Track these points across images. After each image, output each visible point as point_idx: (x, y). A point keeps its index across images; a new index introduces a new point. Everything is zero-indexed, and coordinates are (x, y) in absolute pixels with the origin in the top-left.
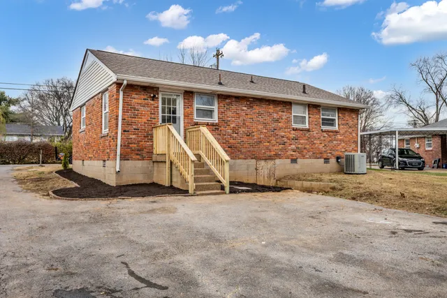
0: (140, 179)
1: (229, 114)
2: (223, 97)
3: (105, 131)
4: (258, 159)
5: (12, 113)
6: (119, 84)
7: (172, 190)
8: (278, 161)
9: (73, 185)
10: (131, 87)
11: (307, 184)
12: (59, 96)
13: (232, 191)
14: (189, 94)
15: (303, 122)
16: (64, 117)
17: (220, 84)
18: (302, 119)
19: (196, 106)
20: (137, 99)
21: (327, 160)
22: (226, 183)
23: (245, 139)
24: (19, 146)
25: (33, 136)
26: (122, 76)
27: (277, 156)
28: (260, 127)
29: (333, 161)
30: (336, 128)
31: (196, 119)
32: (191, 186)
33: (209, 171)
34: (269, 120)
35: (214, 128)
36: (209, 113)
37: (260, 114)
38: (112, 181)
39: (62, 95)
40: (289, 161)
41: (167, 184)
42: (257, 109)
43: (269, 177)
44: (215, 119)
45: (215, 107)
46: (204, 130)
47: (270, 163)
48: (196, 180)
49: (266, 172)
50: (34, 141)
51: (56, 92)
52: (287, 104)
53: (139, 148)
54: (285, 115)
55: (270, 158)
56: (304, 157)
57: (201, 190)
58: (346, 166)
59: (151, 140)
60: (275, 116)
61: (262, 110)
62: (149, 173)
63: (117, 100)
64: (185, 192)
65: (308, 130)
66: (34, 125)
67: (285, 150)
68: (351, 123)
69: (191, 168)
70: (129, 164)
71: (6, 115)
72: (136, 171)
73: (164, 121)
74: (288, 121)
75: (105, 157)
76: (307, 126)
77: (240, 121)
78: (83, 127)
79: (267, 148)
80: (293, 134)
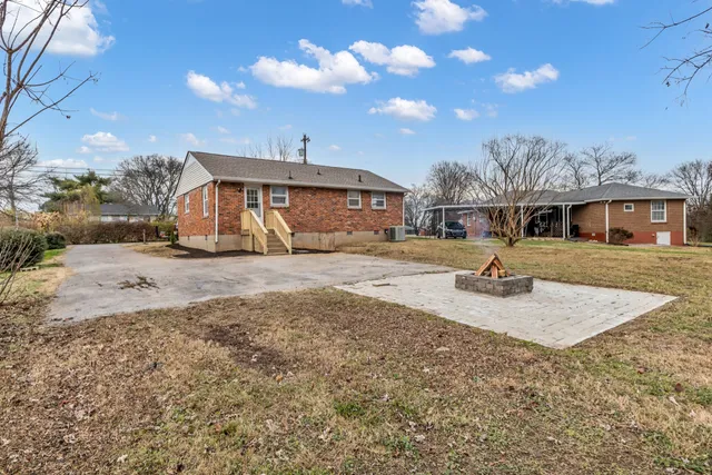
0: (233, 248)
1: (298, 200)
2: (291, 188)
3: (206, 215)
4: (320, 232)
5: (103, 193)
6: (215, 182)
7: (254, 253)
8: (337, 234)
9: (186, 253)
10: (224, 184)
11: (353, 249)
12: (149, 174)
13: (293, 253)
14: (266, 187)
15: (358, 204)
16: (157, 195)
17: (290, 178)
18: (356, 203)
19: (271, 195)
20: (228, 192)
21: (376, 232)
22: (289, 247)
23: (310, 217)
24: (118, 226)
25: (129, 216)
26: (217, 177)
27: (336, 230)
28: (322, 209)
29: (382, 232)
30: (385, 207)
31: (272, 204)
32: (265, 250)
33: (279, 240)
34: (329, 203)
35: (285, 211)
36: (283, 200)
37: (323, 199)
38: (212, 249)
39: (154, 172)
40: (345, 233)
41: (251, 250)
42: (319, 196)
43: (330, 245)
44: (287, 204)
45: (287, 196)
46: (276, 212)
47: (331, 235)
48: (268, 246)
49: (328, 242)
50: (132, 220)
51: (146, 169)
52: (344, 191)
53: (231, 226)
54: (342, 200)
55: (331, 231)
56: (357, 230)
57: (271, 252)
58: (390, 236)
59: (240, 220)
60: (334, 200)
61: (323, 196)
62: (239, 244)
63: (214, 193)
64: (262, 254)
65: (361, 210)
66: (129, 206)
67: (342, 225)
68: (396, 203)
69: (265, 238)
70: (225, 237)
71: (100, 195)
72: (229, 241)
73: (249, 206)
74: (345, 203)
75: (207, 232)
76: (360, 207)
77: (306, 205)
78: (187, 211)
79: (328, 224)
80: (348, 213)
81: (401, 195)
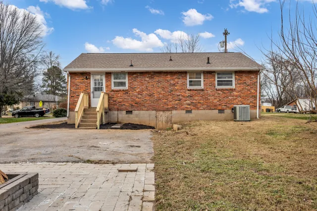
1: (136, 83)
2: (131, 74)
4: (157, 110)
8: (174, 112)
10: (75, 74)
14: (108, 74)
15: (199, 85)
17: (132, 66)
19: (113, 80)
20: (78, 80)
21: (221, 111)
22: (98, 123)
23: (148, 98)
27: (174, 108)
28: (159, 90)
29: (228, 111)
30: (233, 87)
31: (113, 88)
34: (167, 85)
35: (125, 92)
36: (123, 84)
37: (159, 82)
40: (184, 111)
42: (156, 79)
43: (167, 122)
44: (126, 87)
45: (126, 81)
47: (168, 113)
49: (164, 119)
52: (183, 73)
54: (180, 81)
55: (168, 110)
56: (198, 109)
60: (172, 82)
61: (161, 79)
65: (202, 90)
67: (181, 104)
68: (249, 82)
74: (184, 84)
76: (202, 87)
77: (144, 87)
79: (165, 103)
80: (188, 93)
81: (256, 73)
